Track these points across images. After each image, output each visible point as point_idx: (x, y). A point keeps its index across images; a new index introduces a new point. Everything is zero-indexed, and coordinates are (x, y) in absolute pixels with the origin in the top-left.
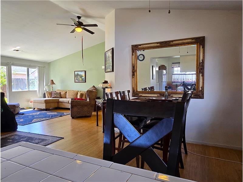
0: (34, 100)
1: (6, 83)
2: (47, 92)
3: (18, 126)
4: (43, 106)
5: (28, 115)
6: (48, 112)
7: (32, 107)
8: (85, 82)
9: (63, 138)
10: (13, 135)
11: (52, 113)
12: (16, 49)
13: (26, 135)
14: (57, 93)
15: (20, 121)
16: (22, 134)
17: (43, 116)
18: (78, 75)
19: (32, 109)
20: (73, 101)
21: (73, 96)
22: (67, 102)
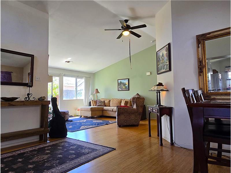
0: (81, 108)
1: (59, 94)
2: (92, 100)
3: (68, 133)
4: (89, 114)
5: (76, 122)
6: (94, 119)
7: (79, 115)
8: (129, 90)
9: (115, 149)
10: (63, 142)
11: (98, 121)
12: (68, 60)
13: (75, 142)
14: (101, 101)
15: (69, 127)
16: (72, 141)
17: (89, 123)
18: (121, 83)
19: (79, 117)
20: (120, 108)
21: (117, 104)
22: (112, 110)
